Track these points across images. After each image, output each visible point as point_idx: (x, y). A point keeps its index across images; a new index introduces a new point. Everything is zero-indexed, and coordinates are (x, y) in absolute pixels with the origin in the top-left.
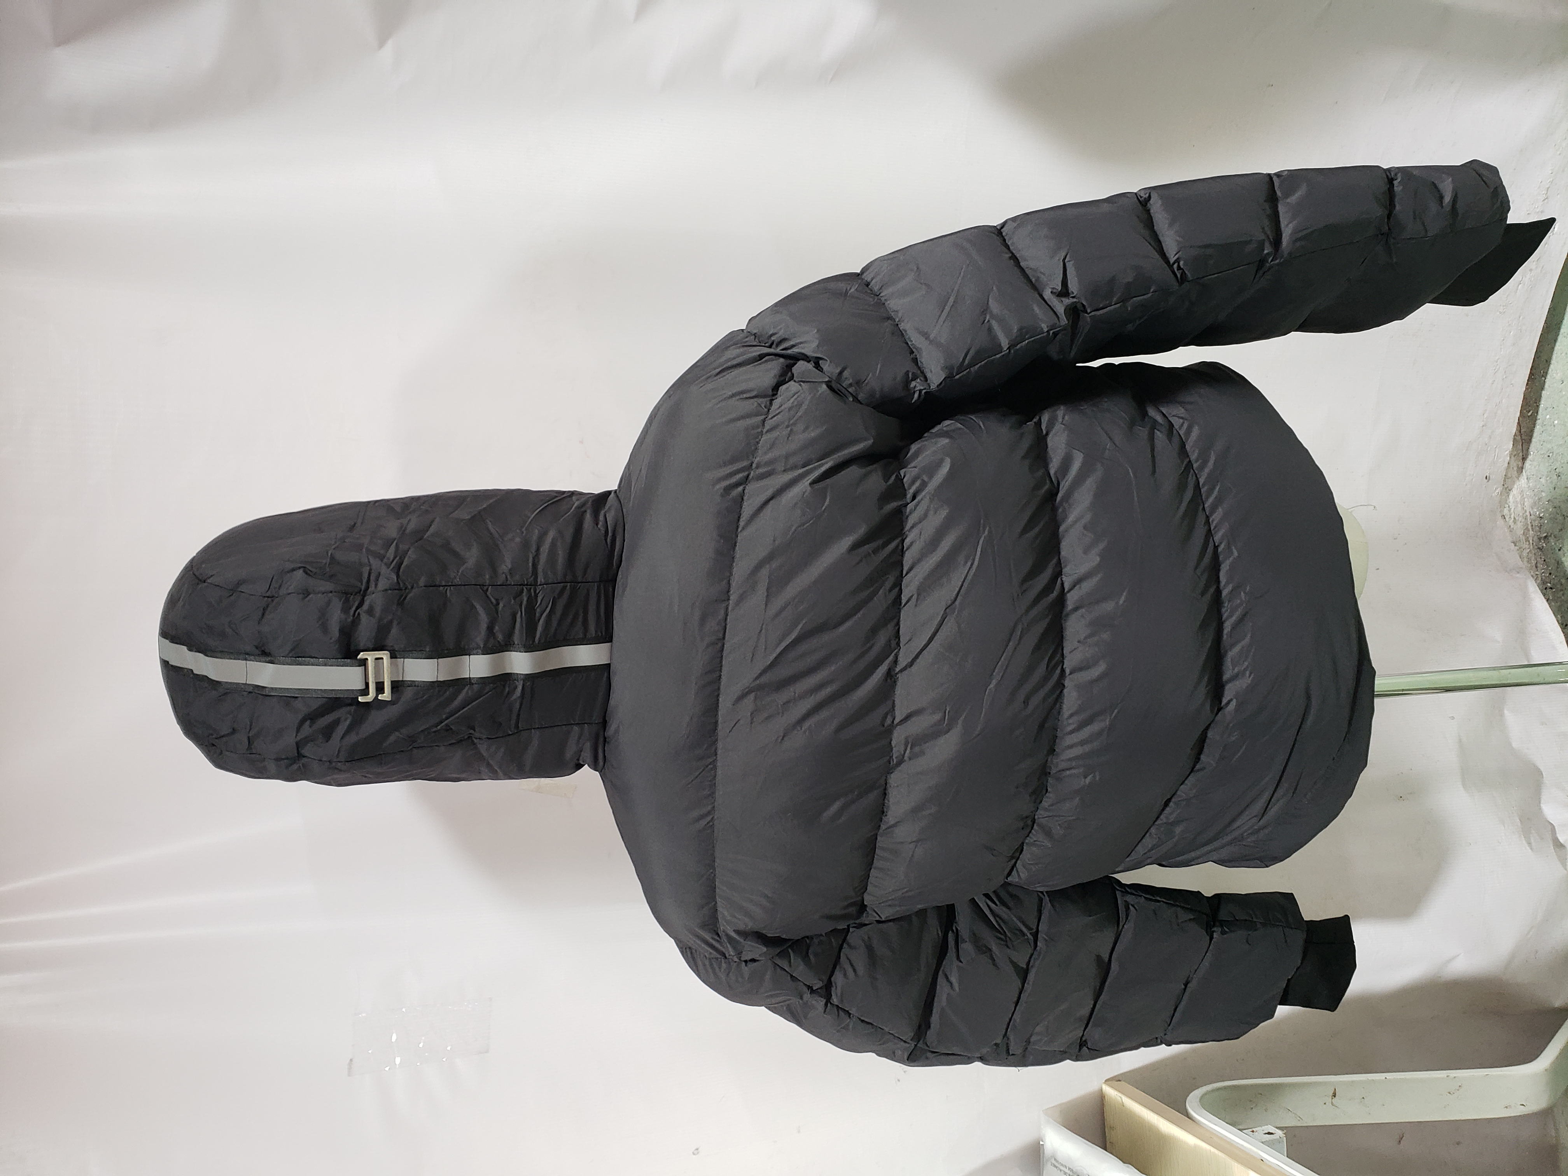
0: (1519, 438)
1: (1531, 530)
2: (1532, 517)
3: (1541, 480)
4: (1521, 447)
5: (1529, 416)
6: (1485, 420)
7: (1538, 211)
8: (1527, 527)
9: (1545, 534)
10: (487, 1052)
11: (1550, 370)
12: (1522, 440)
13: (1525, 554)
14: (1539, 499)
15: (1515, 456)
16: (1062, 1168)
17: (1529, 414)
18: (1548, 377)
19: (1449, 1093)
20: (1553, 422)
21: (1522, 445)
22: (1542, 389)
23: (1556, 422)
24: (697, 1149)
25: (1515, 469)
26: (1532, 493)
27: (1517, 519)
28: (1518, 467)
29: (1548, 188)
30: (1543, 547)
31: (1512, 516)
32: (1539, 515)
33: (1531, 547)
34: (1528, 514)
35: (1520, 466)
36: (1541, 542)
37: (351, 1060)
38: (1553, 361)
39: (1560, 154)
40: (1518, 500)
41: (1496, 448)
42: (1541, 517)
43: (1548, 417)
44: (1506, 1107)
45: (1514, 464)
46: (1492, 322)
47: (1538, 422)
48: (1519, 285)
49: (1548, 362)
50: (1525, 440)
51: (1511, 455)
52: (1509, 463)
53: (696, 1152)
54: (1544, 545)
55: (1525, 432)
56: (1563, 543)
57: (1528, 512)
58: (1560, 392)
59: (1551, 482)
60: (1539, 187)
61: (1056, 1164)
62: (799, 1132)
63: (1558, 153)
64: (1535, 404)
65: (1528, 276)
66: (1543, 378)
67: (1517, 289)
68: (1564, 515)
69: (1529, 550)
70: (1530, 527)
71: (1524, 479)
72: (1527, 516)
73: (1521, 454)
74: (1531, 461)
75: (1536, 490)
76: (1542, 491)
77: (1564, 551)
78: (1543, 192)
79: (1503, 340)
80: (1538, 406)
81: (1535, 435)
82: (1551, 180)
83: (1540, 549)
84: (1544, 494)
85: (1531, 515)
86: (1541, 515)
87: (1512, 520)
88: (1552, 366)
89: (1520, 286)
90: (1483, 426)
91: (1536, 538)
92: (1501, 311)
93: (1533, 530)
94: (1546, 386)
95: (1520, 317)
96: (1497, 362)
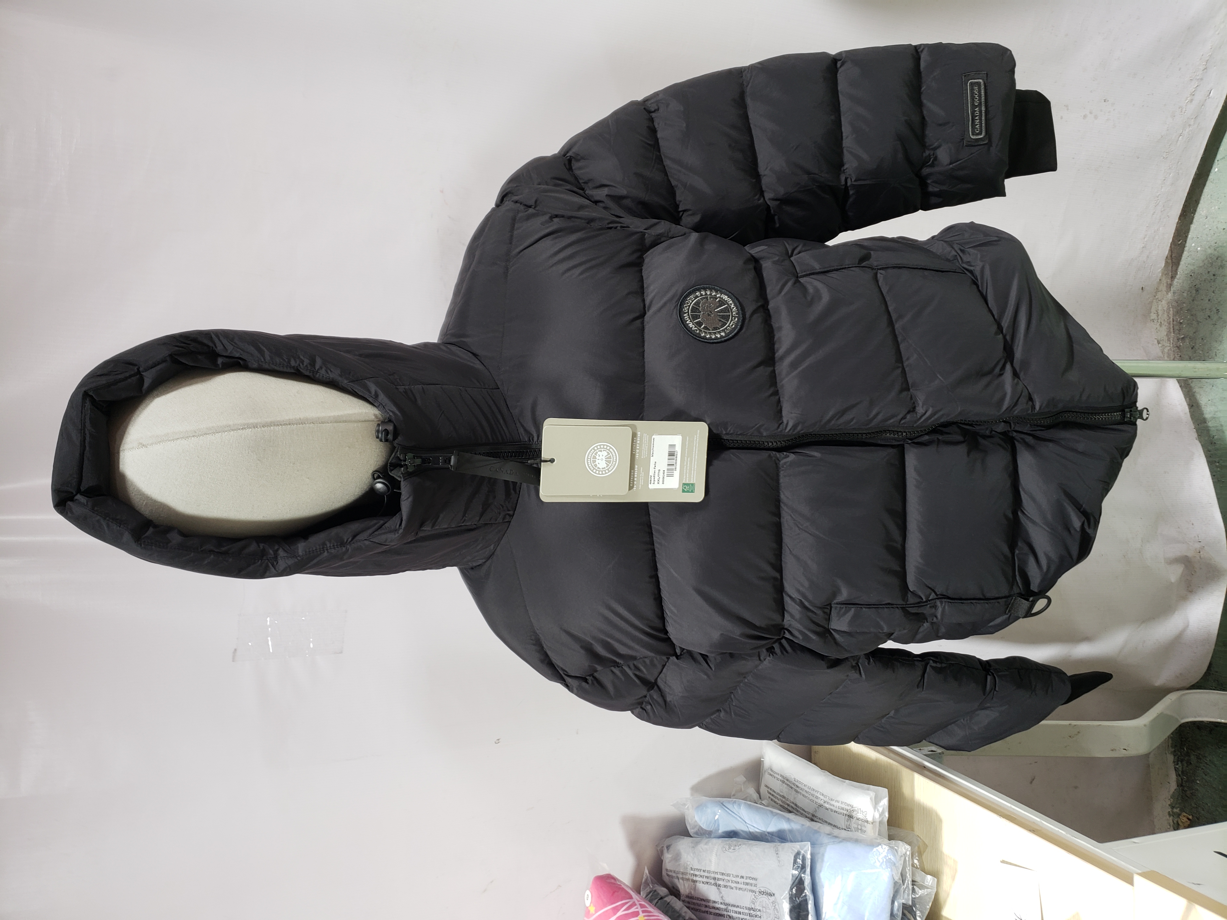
0: (1170, 261)
1: (1172, 332)
2: (1175, 322)
3: (1184, 294)
4: (1171, 268)
5: (1179, 244)
6: (1145, 242)
7: (1198, 78)
8: (1170, 330)
9: (1183, 336)
10: (341, 652)
11: (1198, 208)
12: (1172, 263)
13: (1166, 350)
14: (1181, 309)
15: (1165, 275)
16: (776, 775)
17: (1179, 243)
18: (1197, 214)
19: (1070, 737)
20: (1197, 249)
21: (1172, 267)
22: (1191, 222)
23: (1199, 249)
24: (498, 740)
25: (1165, 284)
26: (1176, 304)
27: (1162, 323)
28: (1167, 284)
29: (1208, 60)
30: (1180, 346)
31: (1159, 321)
32: (1180, 321)
33: (1172, 345)
34: (1171, 320)
35: (1169, 283)
36: (1179, 342)
37: (235, 650)
38: (1202, 202)
39: (1218, 34)
40: (1165, 309)
41: (1152, 265)
42: (1181, 323)
43: (1193, 245)
44: (1112, 750)
45: (1164, 281)
46: (1157, 165)
47: (1186, 249)
48: (1179, 137)
49: (1197, 202)
50: (1174, 263)
51: (1163, 273)
52: (1160, 280)
53: (497, 742)
54: (1181, 344)
55: (1175, 256)
56: (1195, 343)
57: (1171, 319)
58: (1204, 225)
59: (1191, 296)
60: (1201, 59)
61: (772, 773)
62: (577, 733)
63: (1217, 33)
64: (1184, 235)
65: (1187, 130)
66: (1192, 215)
67: (1178, 140)
68: (1198, 321)
69: (1169, 348)
70: (1172, 330)
71: (1171, 293)
72: (1170, 321)
73: (1170, 274)
74: (1177, 279)
75: (1179, 302)
76: (1184, 303)
77: (1195, 349)
78: (1204, 63)
79: (1164, 180)
80: (1187, 237)
81: (1183, 258)
82: (1210, 54)
83: (1178, 347)
84: (1185, 305)
85: (1173, 321)
86: (1181, 321)
87: (1159, 323)
88: (1200, 205)
89: (1181, 137)
90: (1143, 247)
91: (1176, 338)
92: (1164, 156)
93: (1174, 333)
94: (1194, 221)
95: (1178, 163)
96: (1158, 197)
